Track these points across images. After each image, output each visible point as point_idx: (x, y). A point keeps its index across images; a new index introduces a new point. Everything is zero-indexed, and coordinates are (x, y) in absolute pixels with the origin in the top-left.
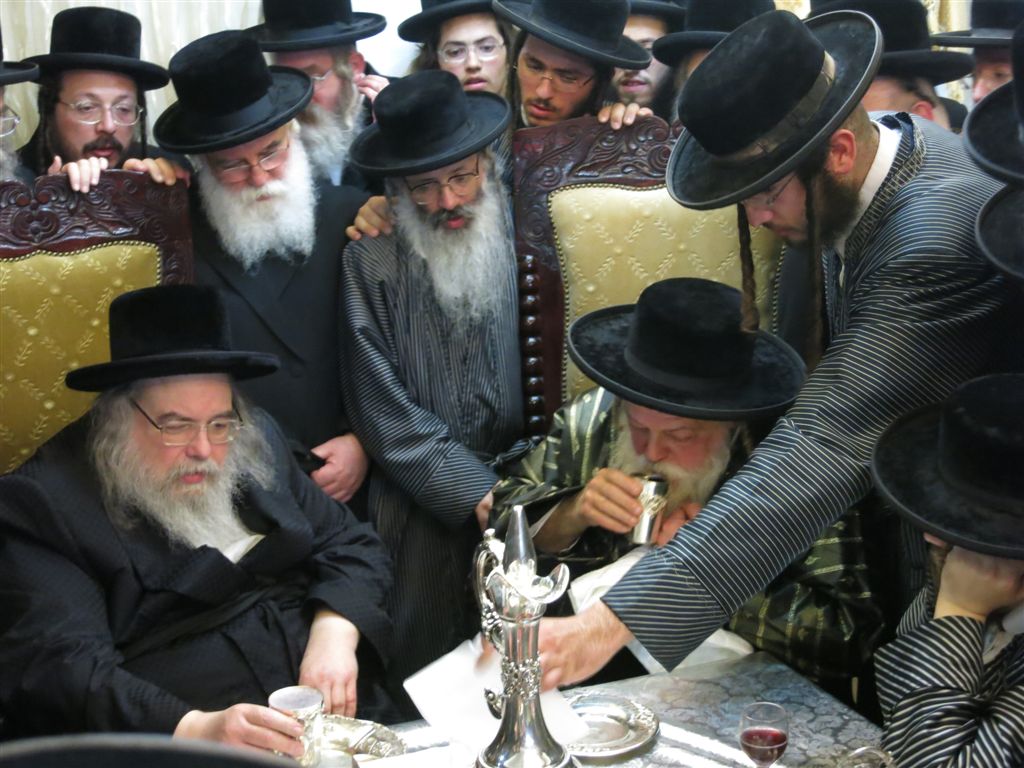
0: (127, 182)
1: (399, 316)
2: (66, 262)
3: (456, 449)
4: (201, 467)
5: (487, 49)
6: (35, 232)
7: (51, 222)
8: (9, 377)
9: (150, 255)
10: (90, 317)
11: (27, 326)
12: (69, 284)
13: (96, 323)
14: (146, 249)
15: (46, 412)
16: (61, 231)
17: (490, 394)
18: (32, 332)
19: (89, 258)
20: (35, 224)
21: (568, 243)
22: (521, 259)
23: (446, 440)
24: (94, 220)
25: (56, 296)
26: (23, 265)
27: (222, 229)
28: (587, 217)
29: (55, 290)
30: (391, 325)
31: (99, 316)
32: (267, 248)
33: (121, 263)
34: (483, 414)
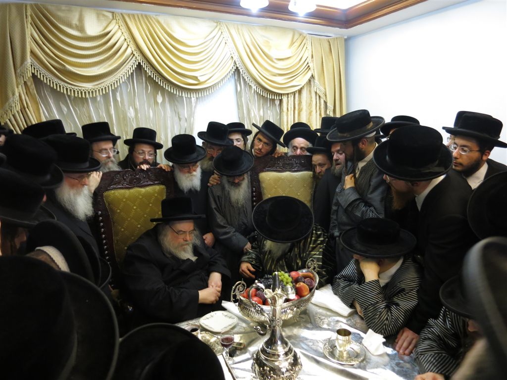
0: (158, 170)
1: (223, 203)
2: (143, 190)
3: (237, 234)
4: (187, 243)
5: (239, 141)
6: (135, 182)
7: (139, 180)
8: (129, 219)
9: (164, 189)
10: (150, 204)
11: (133, 206)
12: (144, 195)
13: (151, 205)
14: (163, 187)
15: (138, 228)
16: (141, 182)
17: (245, 221)
18: (135, 208)
19: (149, 189)
20: (135, 180)
21: (264, 185)
22: (252, 189)
23: (235, 232)
24: (149, 180)
25: (141, 199)
26: (132, 191)
27: (179, 182)
28: (268, 179)
29: (141, 197)
30: (221, 206)
31: (151, 203)
32: (189, 188)
33: (157, 190)
34: (244, 226)
